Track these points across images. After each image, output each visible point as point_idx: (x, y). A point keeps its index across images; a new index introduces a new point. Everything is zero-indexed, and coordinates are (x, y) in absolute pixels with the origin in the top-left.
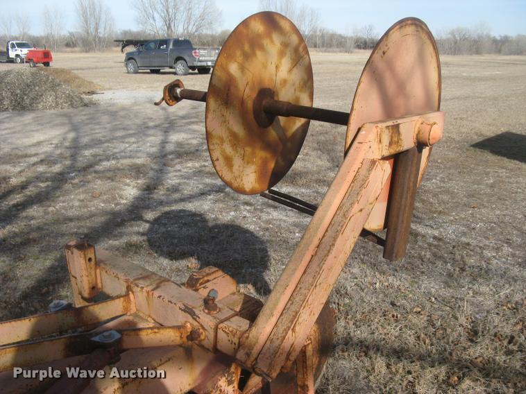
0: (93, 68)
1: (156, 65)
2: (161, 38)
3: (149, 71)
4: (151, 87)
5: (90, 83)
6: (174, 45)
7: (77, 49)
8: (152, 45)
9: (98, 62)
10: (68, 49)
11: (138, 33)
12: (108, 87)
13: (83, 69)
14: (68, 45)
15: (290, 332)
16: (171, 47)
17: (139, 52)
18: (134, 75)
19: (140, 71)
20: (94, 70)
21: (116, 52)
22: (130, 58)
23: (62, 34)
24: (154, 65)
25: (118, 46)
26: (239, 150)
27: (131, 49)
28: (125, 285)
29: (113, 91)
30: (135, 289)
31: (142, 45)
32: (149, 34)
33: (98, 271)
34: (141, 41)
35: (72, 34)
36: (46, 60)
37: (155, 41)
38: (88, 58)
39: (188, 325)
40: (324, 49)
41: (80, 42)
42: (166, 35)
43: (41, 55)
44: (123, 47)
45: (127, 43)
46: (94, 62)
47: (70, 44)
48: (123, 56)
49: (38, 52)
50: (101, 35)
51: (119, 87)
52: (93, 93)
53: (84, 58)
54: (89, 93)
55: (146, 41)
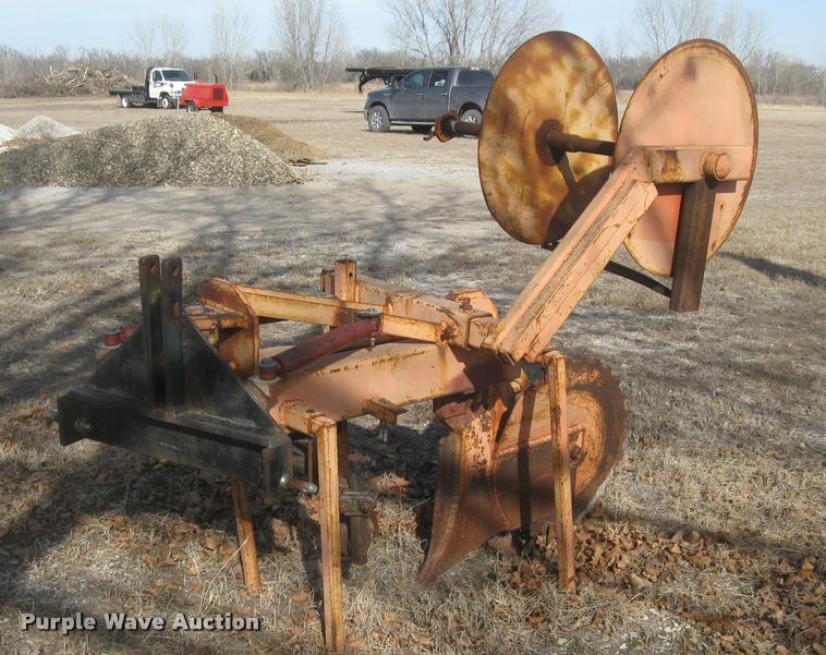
0: (303, 121)
1: (425, 117)
2: (437, 66)
3: (410, 128)
4: (413, 157)
5: (302, 144)
6: (459, 80)
7: (272, 84)
8: (419, 79)
9: (311, 109)
10: (254, 85)
11: (391, 56)
12: (334, 153)
13: (287, 122)
14: (253, 77)
15: (535, 321)
16: (455, 83)
17: (394, 92)
18: (381, 135)
19: (393, 128)
20: (306, 124)
21: (348, 91)
22: (375, 103)
23: (245, 55)
24: (420, 117)
25: (350, 80)
26: (516, 186)
27: (376, 86)
28: (385, 297)
29: (343, 161)
30: (395, 300)
31: (399, 79)
32: (414, 59)
33: (357, 288)
34: (398, 72)
35: (262, 55)
36: (217, 104)
37: (424, 72)
38: (293, 101)
39: (444, 324)
40: (772, 97)
41: (277, 72)
42: (446, 62)
43: (208, 94)
44: (362, 83)
45: (369, 75)
46: (305, 109)
47: (258, 74)
48: (362, 100)
49: (203, 87)
50: (319, 59)
51: (354, 154)
52: (307, 162)
53: (286, 101)
54: (299, 161)
55: (406, 72)
